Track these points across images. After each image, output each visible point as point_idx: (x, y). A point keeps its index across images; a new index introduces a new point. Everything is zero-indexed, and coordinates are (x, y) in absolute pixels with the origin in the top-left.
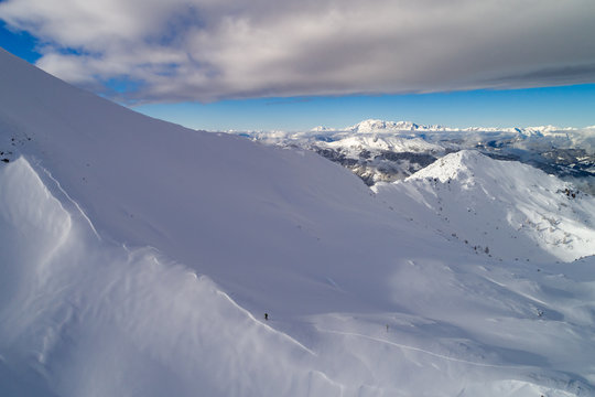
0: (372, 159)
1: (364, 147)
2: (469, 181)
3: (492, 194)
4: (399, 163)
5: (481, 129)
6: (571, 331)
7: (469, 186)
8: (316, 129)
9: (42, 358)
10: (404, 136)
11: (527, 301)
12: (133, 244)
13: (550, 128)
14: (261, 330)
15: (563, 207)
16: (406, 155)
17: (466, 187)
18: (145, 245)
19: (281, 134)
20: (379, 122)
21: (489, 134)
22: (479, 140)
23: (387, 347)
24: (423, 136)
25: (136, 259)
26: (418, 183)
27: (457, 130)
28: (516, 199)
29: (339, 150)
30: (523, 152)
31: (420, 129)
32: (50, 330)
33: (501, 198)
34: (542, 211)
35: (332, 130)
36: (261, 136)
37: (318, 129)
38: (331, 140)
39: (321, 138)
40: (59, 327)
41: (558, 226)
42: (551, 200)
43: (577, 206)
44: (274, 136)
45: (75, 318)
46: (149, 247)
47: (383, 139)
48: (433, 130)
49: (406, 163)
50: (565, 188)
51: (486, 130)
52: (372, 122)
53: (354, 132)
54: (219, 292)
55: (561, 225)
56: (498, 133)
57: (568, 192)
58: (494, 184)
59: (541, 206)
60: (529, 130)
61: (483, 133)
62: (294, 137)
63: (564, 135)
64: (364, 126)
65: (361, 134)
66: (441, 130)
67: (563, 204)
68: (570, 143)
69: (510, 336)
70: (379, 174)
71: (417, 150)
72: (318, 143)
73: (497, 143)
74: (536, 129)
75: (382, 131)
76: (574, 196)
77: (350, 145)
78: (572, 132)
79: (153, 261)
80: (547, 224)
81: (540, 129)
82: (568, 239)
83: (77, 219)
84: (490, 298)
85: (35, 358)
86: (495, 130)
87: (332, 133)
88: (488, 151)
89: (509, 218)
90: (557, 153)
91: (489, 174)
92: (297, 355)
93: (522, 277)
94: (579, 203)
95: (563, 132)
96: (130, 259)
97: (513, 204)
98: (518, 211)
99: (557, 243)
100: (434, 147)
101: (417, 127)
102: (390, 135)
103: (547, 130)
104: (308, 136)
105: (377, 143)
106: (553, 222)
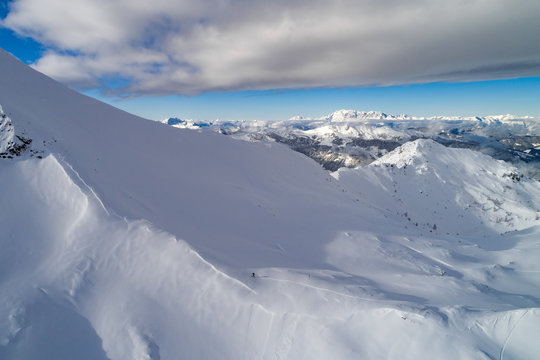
0: (344, 145)
1: (336, 134)
2: (423, 166)
3: (443, 178)
4: (369, 149)
5: (444, 118)
6: (453, 283)
7: (423, 171)
8: (294, 119)
9: (72, 292)
10: (374, 125)
11: (435, 264)
12: (131, 218)
13: (508, 116)
14: (220, 277)
15: (508, 190)
16: (375, 142)
17: (420, 172)
18: (140, 219)
19: (261, 123)
20: (351, 112)
21: (451, 122)
22: (442, 128)
23: (307, 288)
24: (391, 124)
25: (134, 228)
26: (376, 169)
27: (422, 119)
28: (465, 183)
29: (314, 137)
30: (483, 139)
31: (389, 118)
32: (76, 275)
33: (452, 182)
34: (488, 192)
35: (309, 119)
36: (244, 125)
37: (295, 119)
38: (307, 129)
39: (298, 126)
40: (82, 273)
41: (502, 206)
42: (497, 184)
43: (521, 188)
44: (255, 125)
45: (92, 267)
46: (143, 220)
47: (354, 127)
48: (401, 118)
49: (375, 149)
50: (510, 172)
51: (449, 119)
52: (345, 112)
53: (329, 121)
54: (192, 251)
55: (504, 206)
56: (461, 122)
57: (514, 177)
58: (446, 169)
59: (488, 189)
60: (489, 119)
61: (446, 121)
62: (274, 126)
63: (522, 123)
64: (338, 116)
65: (335, 123)
66: (408, 118)
67: (508, 187)
68: (527, 131)
69: (407, 286)
70: (350, 159)
71: (385, 137)
72: (296, 131)
73: (460, 131)
74: (495, 117)
75: (353, 120)
76: (518, 180)
77: (324, 133)
78: (529, 120)
79: (145, 230)
80: (491, 205)
81: (500, 117)
82: (509, 218)
83: (91, 199)
84: (404, 260)
85: (67, 293)
86: (457, 118)
87: (309, 122)
88: (451, 138)
89: (458, 199)
90: (514, 139)
91: (442, 160)
92: (243, 293)
93: (438, 246)
94: (523, 186)
95: (521, 120)
96: (130, 228)
97: (463, 187)
98: (466, 193)
99: (499, 221)
100: (401, 134)
101: (386, 116)
102: (361, 124)
103: (505, 118)
104: (287, 125)
105: (349, 131)
106: (497, 203)
